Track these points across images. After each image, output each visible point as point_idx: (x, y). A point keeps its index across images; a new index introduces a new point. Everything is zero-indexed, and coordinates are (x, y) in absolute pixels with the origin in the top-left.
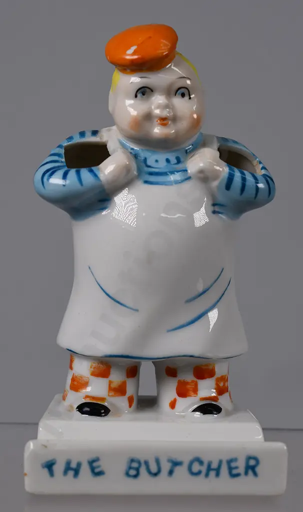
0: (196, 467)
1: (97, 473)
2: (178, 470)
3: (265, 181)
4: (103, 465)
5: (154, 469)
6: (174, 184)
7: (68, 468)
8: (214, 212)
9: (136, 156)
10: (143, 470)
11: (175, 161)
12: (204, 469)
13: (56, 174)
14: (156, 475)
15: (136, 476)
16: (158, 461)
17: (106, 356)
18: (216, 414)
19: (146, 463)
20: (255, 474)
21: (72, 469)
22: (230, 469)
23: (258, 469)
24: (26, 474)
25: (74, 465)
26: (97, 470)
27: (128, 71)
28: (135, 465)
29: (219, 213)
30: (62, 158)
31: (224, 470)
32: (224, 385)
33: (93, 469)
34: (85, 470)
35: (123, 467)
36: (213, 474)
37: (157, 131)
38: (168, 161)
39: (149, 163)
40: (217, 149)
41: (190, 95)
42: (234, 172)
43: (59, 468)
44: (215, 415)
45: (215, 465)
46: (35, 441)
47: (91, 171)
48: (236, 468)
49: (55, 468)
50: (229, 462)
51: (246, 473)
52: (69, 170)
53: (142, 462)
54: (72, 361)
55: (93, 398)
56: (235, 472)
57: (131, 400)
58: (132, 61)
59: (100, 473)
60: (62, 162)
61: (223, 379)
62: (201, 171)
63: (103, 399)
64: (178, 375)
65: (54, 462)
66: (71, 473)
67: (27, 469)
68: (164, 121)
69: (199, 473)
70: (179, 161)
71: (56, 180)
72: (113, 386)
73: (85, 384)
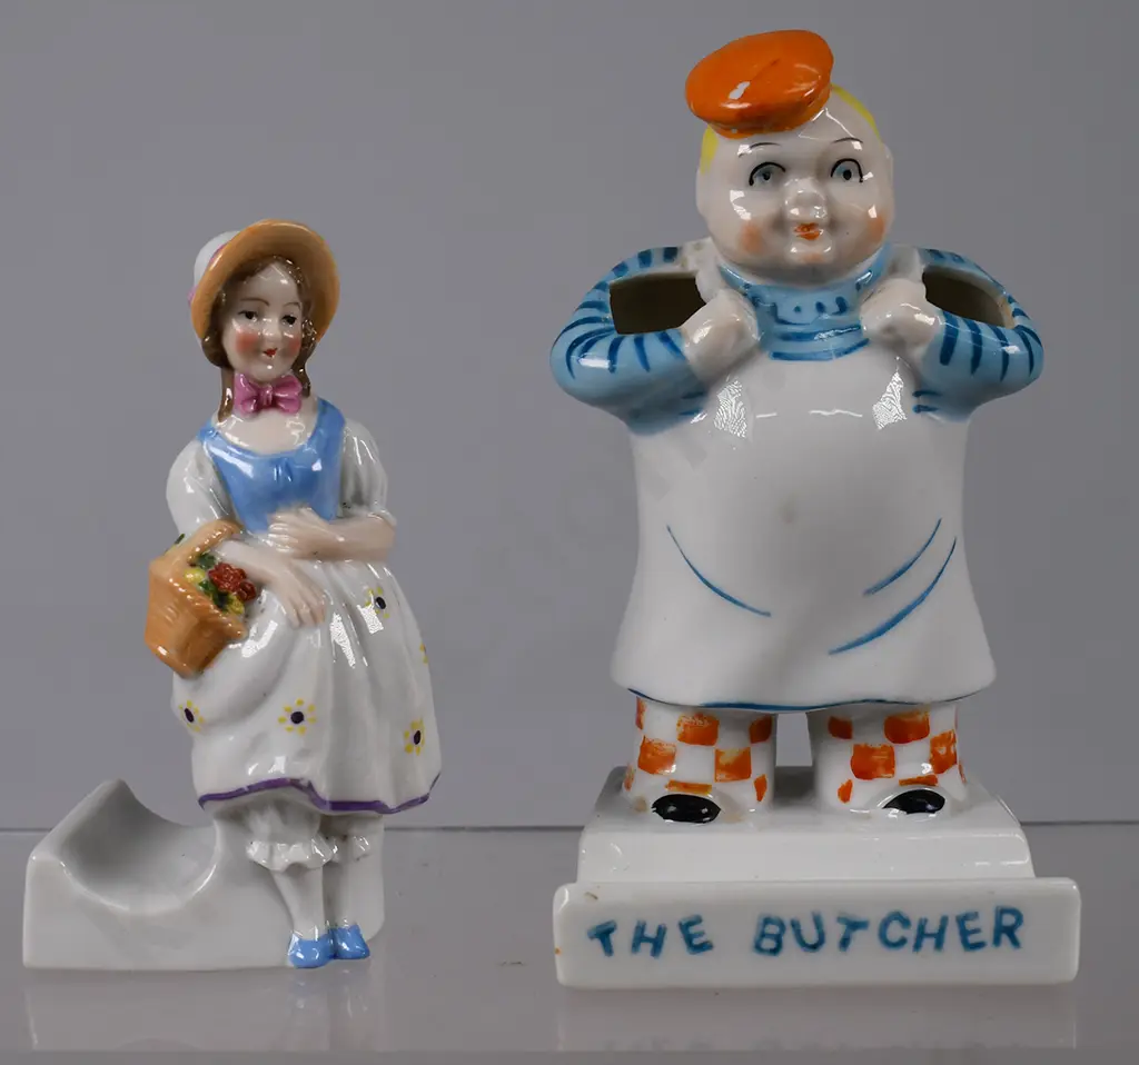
0: (895, 931)
1: (697, 946)
2: (858, 937)
3: (1021, 342)
4: (709, 930)
5: (810, 936)
6: (834, 357)
7: (639, 938)
8: (919, 409)
9: (755, 301)
10: (789, 939)
11: (836, 308)
12: (911, 934)
13: (595, 346)
14: (814, 947)
15: (775, 951)
16: (818, 922)
17: (708, 706)
18: (933, 812)
19: (795, 925)
20: (1015, 942)
21: (648, 940)
22: (964, 933)
23: (1020, 933)
24: (557, 951)
25: (651, 932)
26: (696, 941)
27: (734, 131)
28: (773, 929)
29: (927, 409)
30: (607, 312)
31: (952, 935)
32: (948, 749)
33: (689, 939)
34: (674, 940)
35: (750, 933)
36: (929, 943)
37: (797, 250)
38: (820, 307)
39: (782, 314)
40: (920, 278)
41: (861, 176)
42: (957, 325)
43: (621, 939)
44: (932, 815)
45: (932, 927)
46: (572, 886)
47: (665, 339)
48: (976, 931)
49: (614, 937)
50: (962, 920)
51: (997, 941)
52: (622, 339)
53: (787, 923)
54: (640, 710)
55: (686, 786)
56: (972, 939)
57: (760, 786)
58: (741, 113)
59: (704, 947)
60: (606, 321)
61: (947, 739)
62: (889, 329)
63: (705, 788)
64: (854, 735)
65: (611, 926)
66: (646, 948)
67: (558, 940)
68: (808, 230)
69: (902, 942)
70: (842, 307)
71: (596, 361)
72: (724, 761)
73: (669, 759)
